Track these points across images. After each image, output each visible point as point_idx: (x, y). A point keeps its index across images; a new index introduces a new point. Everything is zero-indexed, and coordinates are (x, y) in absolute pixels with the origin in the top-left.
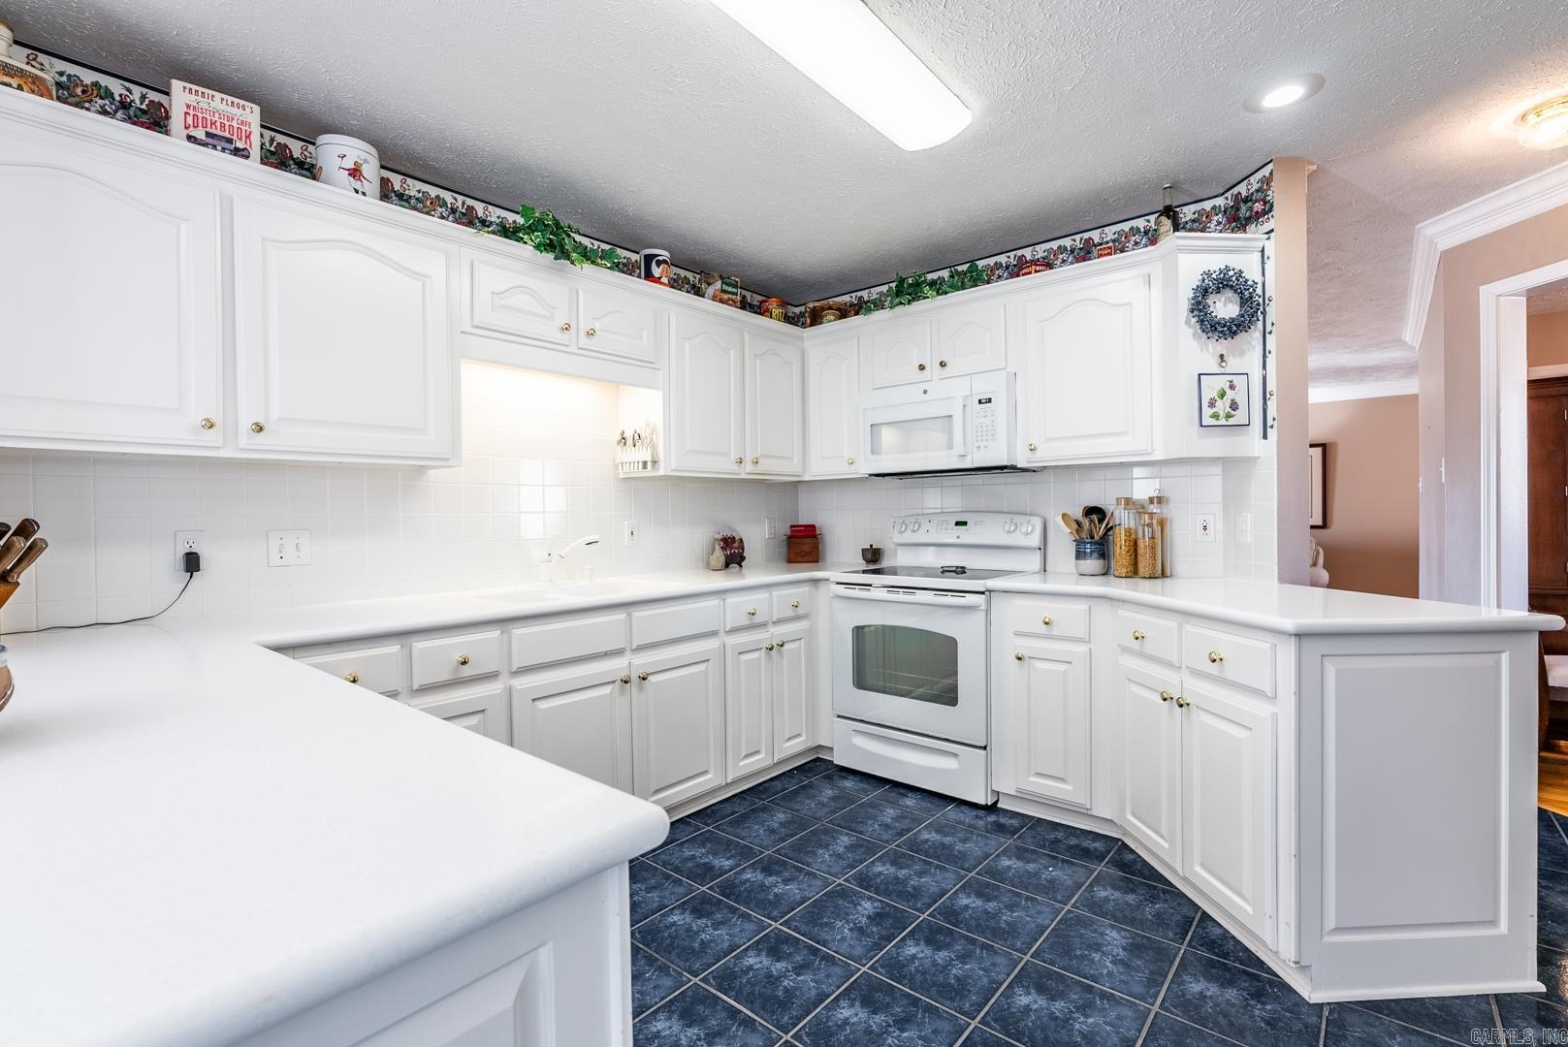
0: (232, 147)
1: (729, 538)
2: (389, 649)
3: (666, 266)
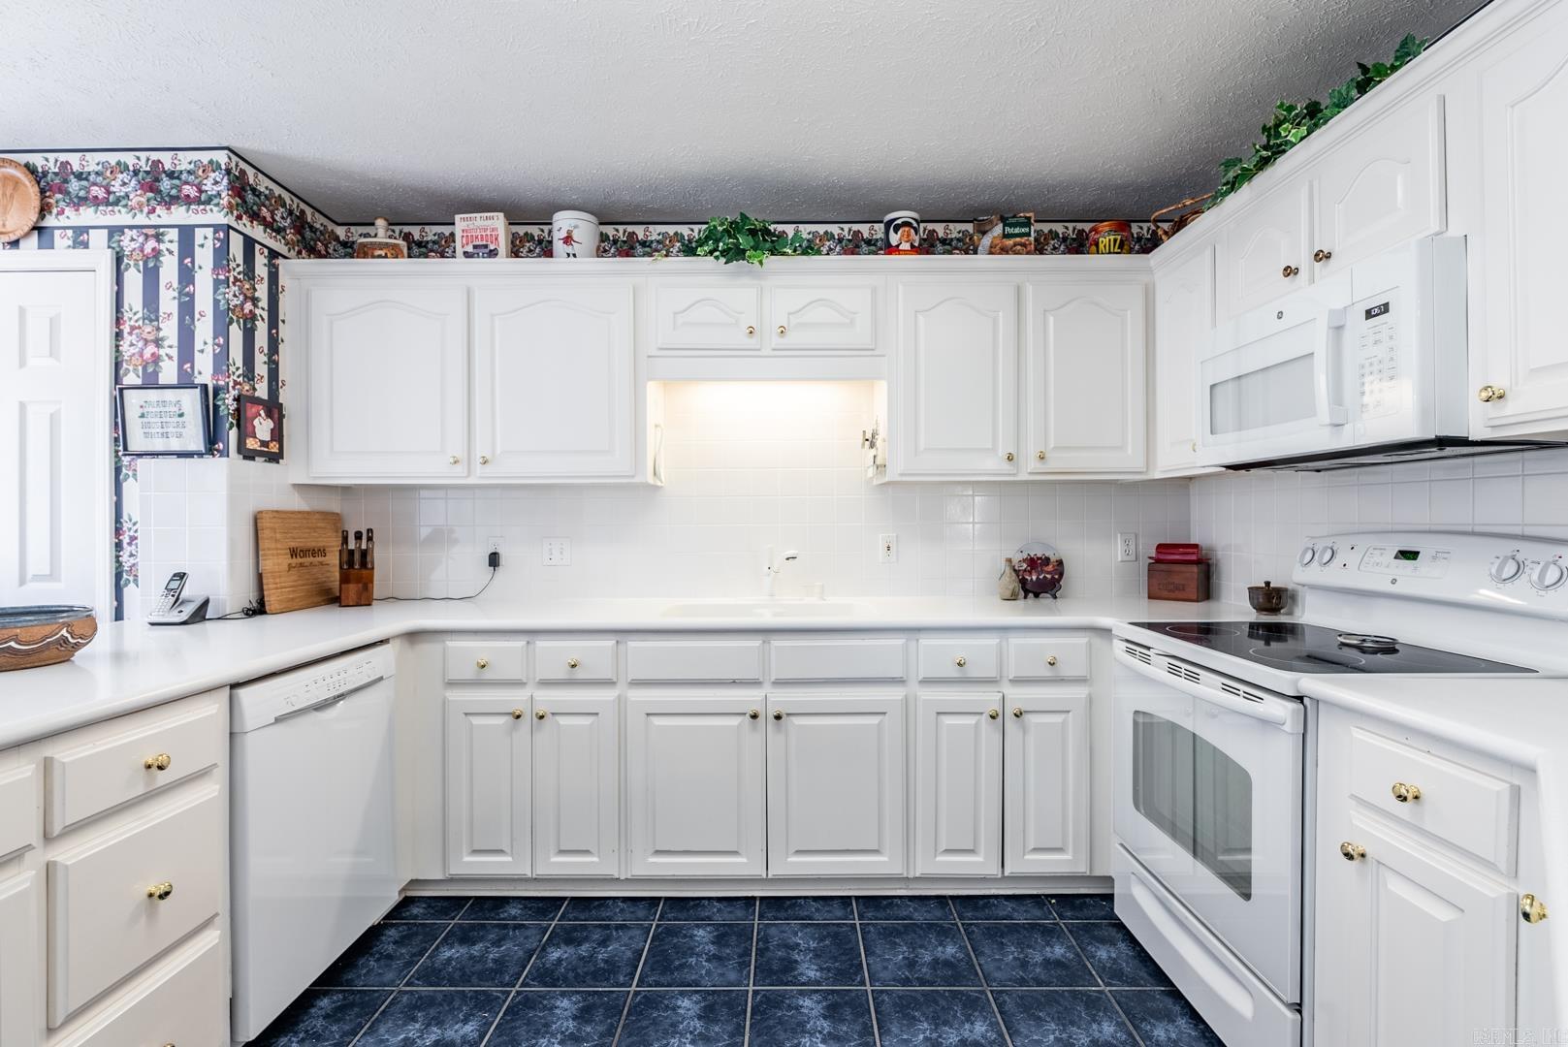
0: (487, 251)
1: (1038, 559)
2: (518, 644)
3: (907, 229)
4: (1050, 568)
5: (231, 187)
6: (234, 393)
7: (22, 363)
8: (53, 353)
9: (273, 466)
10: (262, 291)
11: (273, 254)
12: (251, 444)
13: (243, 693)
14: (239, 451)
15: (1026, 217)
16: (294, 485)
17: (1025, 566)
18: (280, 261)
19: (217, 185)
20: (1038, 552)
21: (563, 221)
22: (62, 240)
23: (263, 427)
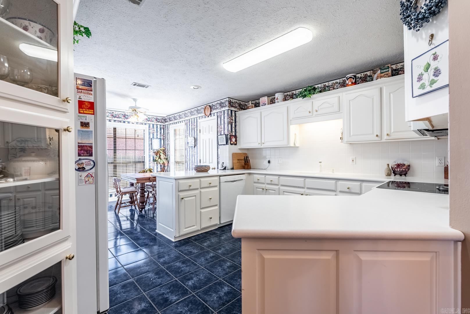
0: (265, 104)
1: (401, 164)
2: (263, 176)
3: (350, 79)
4: (405, 167)
5: (229, 103)
6: (229, 135)
7: (209, 133)
8: (212, 131)
9: (236, 146)
10: (234, 118)
11: (235, 111)
12: (232, 143)
13: (221, 177)
14: (230, 144)
15: (387, 66)
16: (239, 149)
17: (396, 166)
18: (236, 112)
19: (227, 103)
20: (400, 162)
21: (277, 95)
22: (212, 115)
23: (234, 140)
